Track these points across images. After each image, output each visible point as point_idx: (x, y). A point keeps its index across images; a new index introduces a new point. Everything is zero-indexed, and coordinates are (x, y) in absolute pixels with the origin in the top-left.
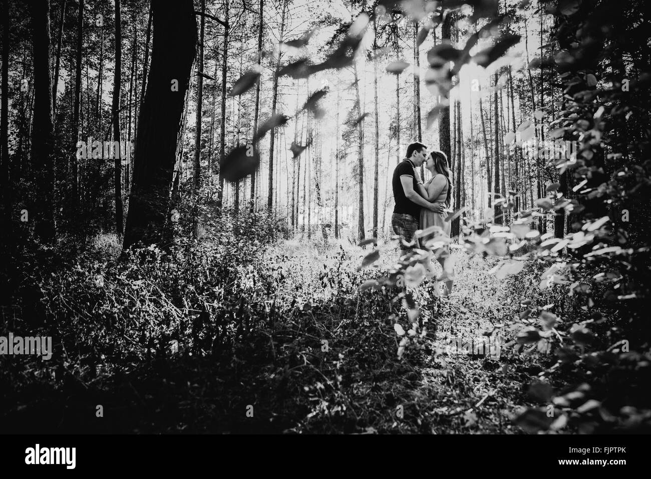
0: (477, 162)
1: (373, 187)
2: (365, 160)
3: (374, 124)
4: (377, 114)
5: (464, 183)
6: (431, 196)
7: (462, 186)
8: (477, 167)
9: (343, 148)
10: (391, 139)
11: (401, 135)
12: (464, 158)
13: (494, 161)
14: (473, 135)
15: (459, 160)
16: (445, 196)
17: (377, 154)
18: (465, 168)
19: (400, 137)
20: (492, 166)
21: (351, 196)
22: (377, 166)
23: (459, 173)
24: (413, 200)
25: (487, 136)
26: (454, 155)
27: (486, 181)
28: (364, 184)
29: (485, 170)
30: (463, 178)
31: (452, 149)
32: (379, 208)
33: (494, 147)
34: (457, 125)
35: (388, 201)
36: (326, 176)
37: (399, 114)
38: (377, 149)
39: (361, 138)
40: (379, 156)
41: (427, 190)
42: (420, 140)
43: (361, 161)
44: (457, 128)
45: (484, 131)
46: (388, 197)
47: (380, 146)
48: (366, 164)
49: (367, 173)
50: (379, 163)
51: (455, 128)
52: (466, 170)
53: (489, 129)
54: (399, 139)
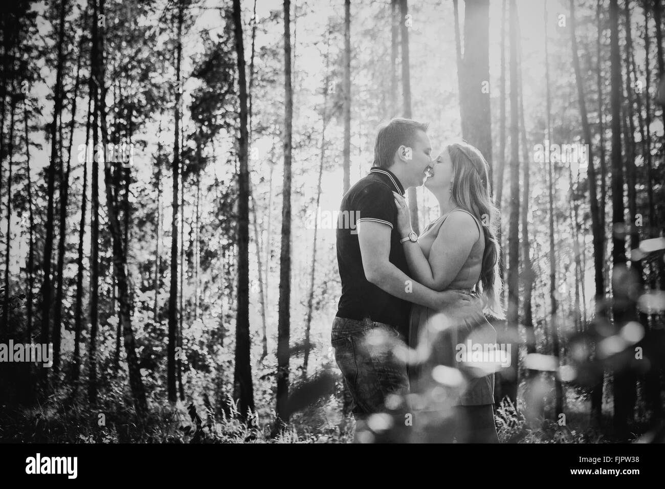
0: (563, 187)
1: (278, 253)
2: (254, 179)
3: (282, 78)
4: (288, 49)
5: (527, 245)
6: (440, 275)
7: (522, 252)
8: (563, 201)
9: (192, 144)
10: (326, 118)
11: (354, 109)
12: (527, 176)
13: (608, 182)
14: (553, 112)
15: (515, 177)
16: (477, 269)
17: (288, 161)
18: (531, 203)
19: (352, 115)
20: (603, 198)
21: (214, 279)
22: (287, 194)
23: (515, 216)
24: (386, 288)
25: (589, 116)
26: (502, 165)
27: (590, 238)
28: (252, 247)
29: (585, 207)
30: (525, 232)
31: (496, 146)
32: (292, 312)
33: (609, 146)
34: (508, 84)
35: (318, 291)
36: (141, 223)
37: (348, 50)
38: (288, 146)
39: (244, 115)
40: (295, 167)
41: (427, 256)
42: (408, 114)
43: (243, 178)
44: (508, 91)
45: (582, 102)
46: (319, 281)
47: (296, 138)
48: (258, 191)
49: (259, 214)
50: (294, 187)
51: (503, 92)
52: (533, 207)
53: (596, 97)
54: (348, 120)
